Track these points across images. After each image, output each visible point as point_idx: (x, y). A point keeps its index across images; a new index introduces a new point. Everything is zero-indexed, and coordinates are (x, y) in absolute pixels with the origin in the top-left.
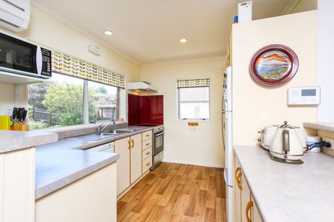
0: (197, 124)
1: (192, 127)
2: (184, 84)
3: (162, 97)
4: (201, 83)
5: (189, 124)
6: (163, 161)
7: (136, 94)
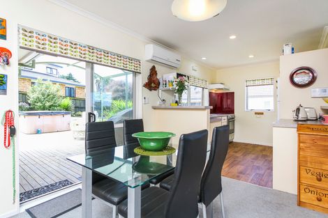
0: (262, 114)
1: (258, 116)
2: (252, 83)
3: (233, 93)
4: (266, 82)
5: (256, 113)
6: (234, 141)
7: (213, 91)
